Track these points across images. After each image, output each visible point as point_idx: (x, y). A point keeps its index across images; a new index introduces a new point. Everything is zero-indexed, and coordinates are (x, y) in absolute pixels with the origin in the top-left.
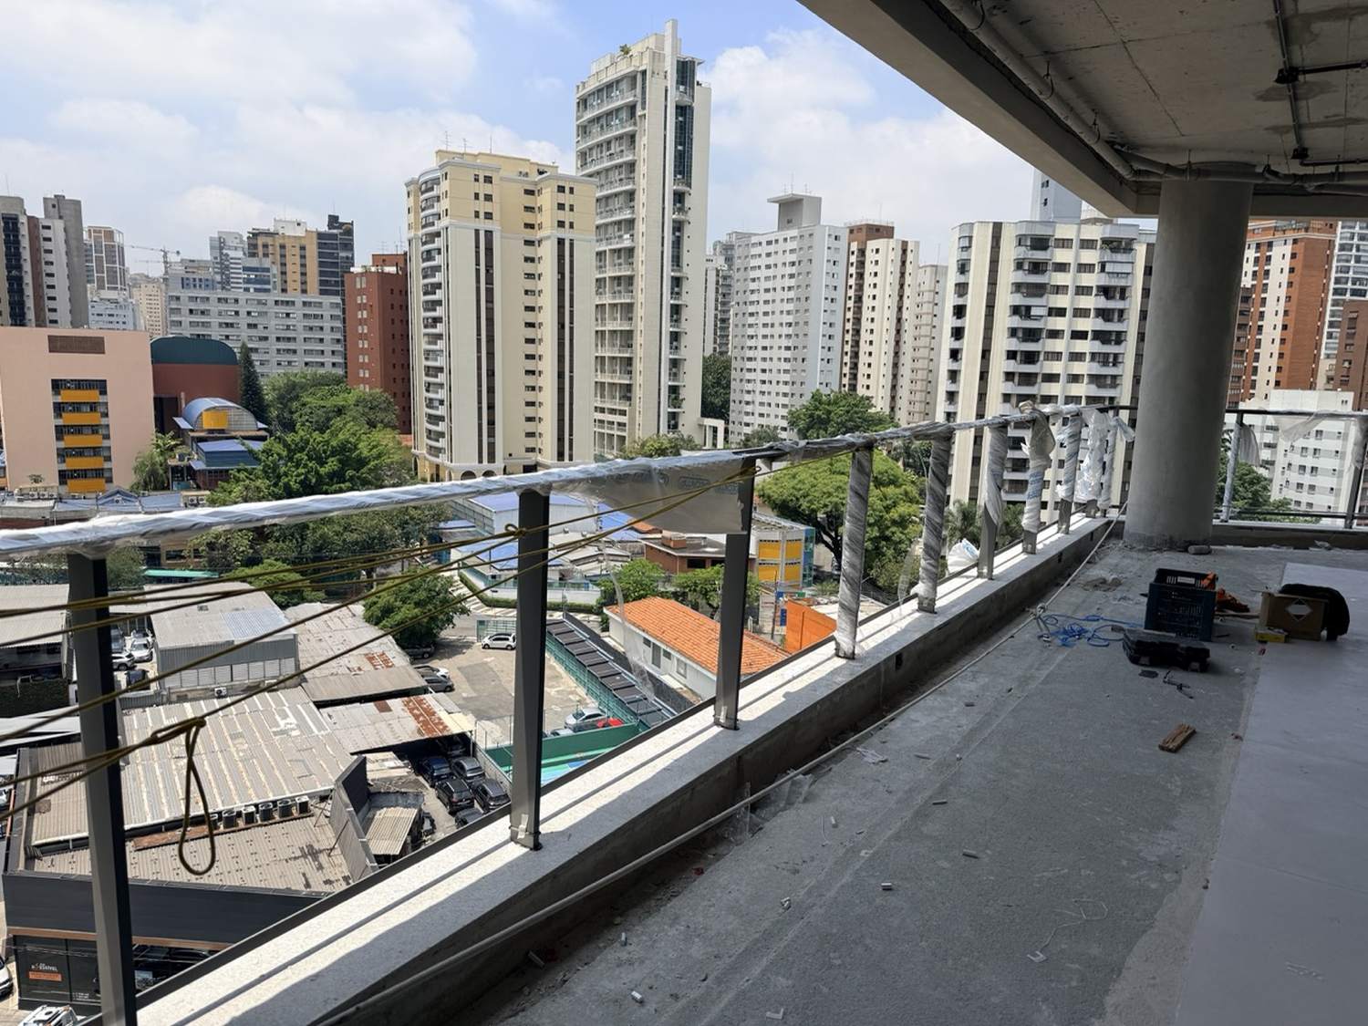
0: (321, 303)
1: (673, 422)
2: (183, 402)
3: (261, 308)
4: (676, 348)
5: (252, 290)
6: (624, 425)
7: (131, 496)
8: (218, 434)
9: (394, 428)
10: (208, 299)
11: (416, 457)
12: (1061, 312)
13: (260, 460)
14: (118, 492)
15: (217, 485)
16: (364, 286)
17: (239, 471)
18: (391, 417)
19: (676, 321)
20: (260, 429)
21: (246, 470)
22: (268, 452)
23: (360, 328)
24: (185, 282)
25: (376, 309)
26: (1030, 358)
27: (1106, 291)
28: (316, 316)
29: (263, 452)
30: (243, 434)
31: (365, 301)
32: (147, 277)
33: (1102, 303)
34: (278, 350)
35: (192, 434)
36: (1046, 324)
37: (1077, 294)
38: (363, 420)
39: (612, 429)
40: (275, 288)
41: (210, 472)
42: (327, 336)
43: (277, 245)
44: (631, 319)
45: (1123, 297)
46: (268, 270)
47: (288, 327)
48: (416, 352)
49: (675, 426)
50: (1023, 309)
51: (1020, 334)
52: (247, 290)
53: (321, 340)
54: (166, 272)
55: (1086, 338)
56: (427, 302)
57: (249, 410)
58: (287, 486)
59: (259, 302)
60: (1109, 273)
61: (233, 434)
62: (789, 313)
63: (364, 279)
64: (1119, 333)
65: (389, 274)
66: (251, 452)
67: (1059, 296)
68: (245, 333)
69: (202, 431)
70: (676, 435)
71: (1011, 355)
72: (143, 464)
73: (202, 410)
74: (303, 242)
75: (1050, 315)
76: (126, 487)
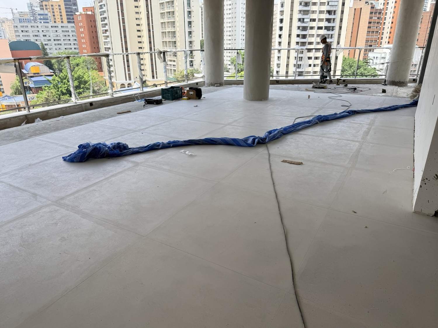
0: (67, 26)
1: (191, 64)
2: (24, 64)
3: (46, 29)
4: (191, 37)
5: (42, 22)
6: (175, 65)
7: (11, 97)
8: (37, 74)
9: (96, 70)
10: (27, 26)
11: (105, 80)
12: (314, 20)
13: (51, 83)
14: (6, 96)
15: (39, 92)
16: (81, 19)
17: (45, 87)
18: (95, 66)
19: (190, 27)
20: (51, 72)
21: (47, 87)
22: (54, 80)
23: (81, 35)
24: (20, 20)
25: (86, 28)
26: (304, 36)
27: (329, 12)
28: (66, 31)
29: (52, 80)
30: (45, 74)
31: (82, 25)
32: (7, 19)
33: (328, 16)
34: (55, 44)
35: (28, 75)
36: (309, 25)
37: (320, 13)
38: (86, 68)
39: (171, 67)
40: (51, 21)
41: (36, 88)
42: (72, 38)
43: (50, 5)
44: (174, 27)
45: (334, 14)
46: (47, 15)
47: (57, 36)
48: (101, 43)
49: (192, 65)
50: (302, 20)
51: (301, 28)
52: (41, 22)
53: (69, 40)
54: (13, 17)
55: (322, 29)
56: (102, 24)
57: (47, 66)
58: (62, 91)
59: (46, 27)
60: (330, 5)
61: (42, 74)
62: (229, 23)
63: (80, 17)
64: (333, 27)
65: (89, 14)
66: (48, 80)
67: (314, 14)
68: (43, 38)
69: (31, 74)
70: (192, 69)
71: (298, 36)
72: (13, 86)
73: (30, 66)
74: (59, 4)
75: (310, 21)
76: (9, 94)
